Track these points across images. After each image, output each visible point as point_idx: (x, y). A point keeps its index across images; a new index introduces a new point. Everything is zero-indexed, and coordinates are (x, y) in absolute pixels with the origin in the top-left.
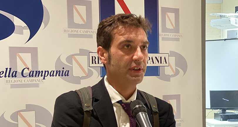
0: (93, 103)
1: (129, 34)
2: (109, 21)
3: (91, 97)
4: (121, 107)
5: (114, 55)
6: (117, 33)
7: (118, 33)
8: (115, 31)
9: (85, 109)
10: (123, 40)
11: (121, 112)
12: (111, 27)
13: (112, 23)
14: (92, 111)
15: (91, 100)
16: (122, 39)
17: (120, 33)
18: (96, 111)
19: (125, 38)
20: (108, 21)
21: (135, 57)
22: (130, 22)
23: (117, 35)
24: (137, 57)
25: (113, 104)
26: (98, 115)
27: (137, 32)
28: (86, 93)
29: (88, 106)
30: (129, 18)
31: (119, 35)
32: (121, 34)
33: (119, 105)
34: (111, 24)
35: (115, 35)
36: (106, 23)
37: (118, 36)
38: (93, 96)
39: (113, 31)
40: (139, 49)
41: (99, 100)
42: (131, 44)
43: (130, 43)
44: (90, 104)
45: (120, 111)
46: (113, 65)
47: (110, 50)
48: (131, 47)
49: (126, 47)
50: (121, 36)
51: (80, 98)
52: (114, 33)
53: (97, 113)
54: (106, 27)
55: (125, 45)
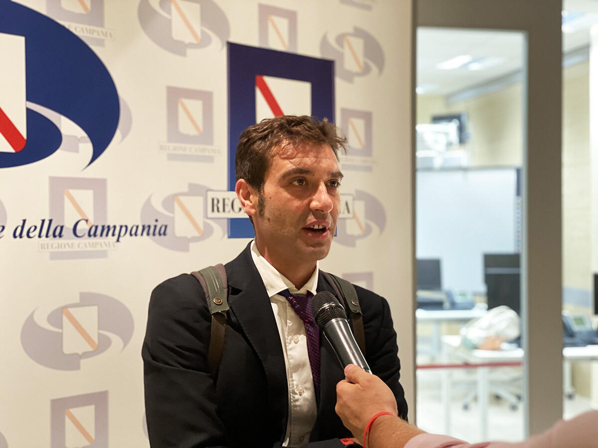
0: (229, 297)
1: (303, 157)
2: (262, 130)
3: (225, 285)
4: (287, 304)
5: (270, 198)
6: (278, 153)
7: (280, 155)
8: (274, 149)
9: (214, 310)
10: (290, 169)
11: (288, 313)
12: (266, 142)
13: (269, 133)
14: (228, 312)
15: (226, 291)
16: (288, 166)
17: (283, 154)
18: (237, 315)
19: (294, 165)
20: (260, 131)
21: (314, 204)
22: (306, 133)
23: (277, 158)
24: (318, 203)
25: (272, 297)
26: (240, 321)
27: (318, 153)
28: (213, 278)
29: (218, 303)
30: (302, 125)
31: (281, 158)
32: (285, 156)
33: (282, 299)
34: (266, 137)
35: (275, 158)
36: (254, 134)
37: (280, 160)
38: (228, 281)
39: (269, 150)
40: (322, 187)
41: (240, 291)
42: (308, 177)
43: (304, 175)
44: (224, 299)
45: (286, 312)
46: (269, 220)
47: (263, 188)
48: (307, 184)
49: (296, 183)
50: (287, 162)
51: (202, 288)
52: (273, 153)
53: (238, 318)
54: (255, 142)
55: (294, 179)
